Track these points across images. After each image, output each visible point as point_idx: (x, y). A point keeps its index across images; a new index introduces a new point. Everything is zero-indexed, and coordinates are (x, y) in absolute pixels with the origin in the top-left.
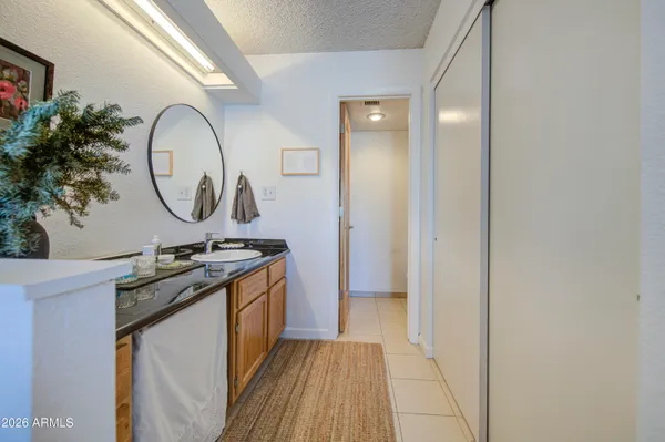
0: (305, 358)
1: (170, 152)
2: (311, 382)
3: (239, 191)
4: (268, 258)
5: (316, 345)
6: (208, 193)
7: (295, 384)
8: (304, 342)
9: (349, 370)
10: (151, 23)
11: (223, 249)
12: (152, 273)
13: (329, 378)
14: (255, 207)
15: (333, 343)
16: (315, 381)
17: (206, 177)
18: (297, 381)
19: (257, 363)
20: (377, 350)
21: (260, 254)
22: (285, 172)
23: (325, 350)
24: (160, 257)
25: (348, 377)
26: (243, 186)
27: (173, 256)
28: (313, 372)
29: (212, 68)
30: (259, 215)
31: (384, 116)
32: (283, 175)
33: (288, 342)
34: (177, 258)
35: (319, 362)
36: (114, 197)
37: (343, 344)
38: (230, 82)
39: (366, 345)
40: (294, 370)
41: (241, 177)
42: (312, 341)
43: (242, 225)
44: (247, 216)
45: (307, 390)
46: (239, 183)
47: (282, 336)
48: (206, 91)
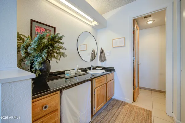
0: (119, 107)
1: (86, 44)
2: (119, 116)
3: (101, 53)
4: (108, 72)
5: (124, 104)
6: (94, 54)
7: (114, 115)
8: (120, 101)
9: (135, 118)
10: (77, 13)
11: (96, 69)
12: (74, 75)
13: (126, 118)
14: (105, 57)
15: (130, 105)
16: (121, 117)
17: (93, 50)
18: (114, 114)
19: (103, 104)
20: (149, 113)
21: (105, 71)
22: (113, 46)
23: (127, 106)
24: (78, 71)
25: (134, 120)
26: (102, 52)
27: (81, 71)
28: (121, 113)
29: (93, 20)
30: (106, 60)
31: (154, 21)
32: (113, 47)
33: (114, 100)
34: (82, 71)
35: (123, 110)
36: (66, 56)
37: (134, 106)
38: (97, 23)
39: (144, 110)
40: (114, 110)
41: (101, 49)
42: (123, 102)
43: (102, 63)
44: (103, 60)
45: (117, 119)
46: (101, 51)
47: (113, 97)
48: (92, 27)
